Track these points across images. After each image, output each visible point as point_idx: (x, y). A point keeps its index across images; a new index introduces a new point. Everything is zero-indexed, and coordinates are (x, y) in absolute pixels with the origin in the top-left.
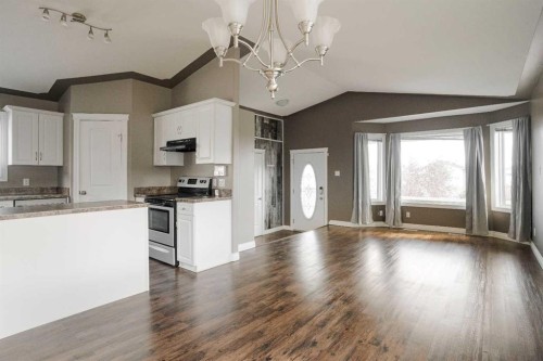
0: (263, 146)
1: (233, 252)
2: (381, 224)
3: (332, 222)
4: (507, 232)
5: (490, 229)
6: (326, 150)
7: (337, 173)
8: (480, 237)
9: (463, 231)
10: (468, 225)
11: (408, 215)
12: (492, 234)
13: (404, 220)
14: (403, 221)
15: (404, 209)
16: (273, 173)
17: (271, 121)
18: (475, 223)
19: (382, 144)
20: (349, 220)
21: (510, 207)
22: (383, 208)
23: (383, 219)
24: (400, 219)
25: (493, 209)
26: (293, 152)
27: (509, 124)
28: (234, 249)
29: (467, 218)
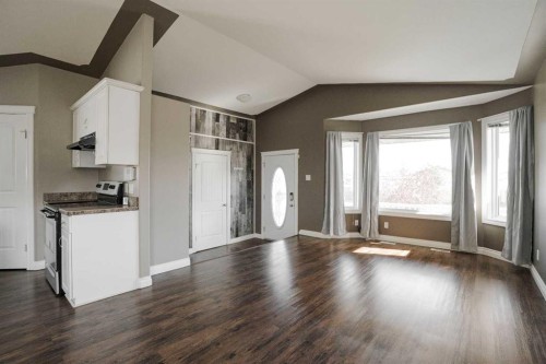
0: (228, 147)
1: (141, 276)
2: (356, 235)
3: (303, 232)
4: (501, 250)
5: (480, 245)
6: (296, 151)
7: (308, 178)
8: (467, 254)
9: (447, 246)
10: (453, 239)
11: (386, 225)
12: (482, 250)
13: (381, 231)
14: (380, 233)
15: (382, 219)
16: (242, 177)
17: (239, 120)
18: (462, 238)
19: (358, 145)
20: (319, 230)
21: (505, 220)
22: (359, 217)
23: (359, 229)
24: (376, 230)
25: (484, 221)
26: (264, 155)
27: (506, 117)
28: (142, 273)
29: (453, 231)
